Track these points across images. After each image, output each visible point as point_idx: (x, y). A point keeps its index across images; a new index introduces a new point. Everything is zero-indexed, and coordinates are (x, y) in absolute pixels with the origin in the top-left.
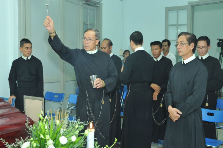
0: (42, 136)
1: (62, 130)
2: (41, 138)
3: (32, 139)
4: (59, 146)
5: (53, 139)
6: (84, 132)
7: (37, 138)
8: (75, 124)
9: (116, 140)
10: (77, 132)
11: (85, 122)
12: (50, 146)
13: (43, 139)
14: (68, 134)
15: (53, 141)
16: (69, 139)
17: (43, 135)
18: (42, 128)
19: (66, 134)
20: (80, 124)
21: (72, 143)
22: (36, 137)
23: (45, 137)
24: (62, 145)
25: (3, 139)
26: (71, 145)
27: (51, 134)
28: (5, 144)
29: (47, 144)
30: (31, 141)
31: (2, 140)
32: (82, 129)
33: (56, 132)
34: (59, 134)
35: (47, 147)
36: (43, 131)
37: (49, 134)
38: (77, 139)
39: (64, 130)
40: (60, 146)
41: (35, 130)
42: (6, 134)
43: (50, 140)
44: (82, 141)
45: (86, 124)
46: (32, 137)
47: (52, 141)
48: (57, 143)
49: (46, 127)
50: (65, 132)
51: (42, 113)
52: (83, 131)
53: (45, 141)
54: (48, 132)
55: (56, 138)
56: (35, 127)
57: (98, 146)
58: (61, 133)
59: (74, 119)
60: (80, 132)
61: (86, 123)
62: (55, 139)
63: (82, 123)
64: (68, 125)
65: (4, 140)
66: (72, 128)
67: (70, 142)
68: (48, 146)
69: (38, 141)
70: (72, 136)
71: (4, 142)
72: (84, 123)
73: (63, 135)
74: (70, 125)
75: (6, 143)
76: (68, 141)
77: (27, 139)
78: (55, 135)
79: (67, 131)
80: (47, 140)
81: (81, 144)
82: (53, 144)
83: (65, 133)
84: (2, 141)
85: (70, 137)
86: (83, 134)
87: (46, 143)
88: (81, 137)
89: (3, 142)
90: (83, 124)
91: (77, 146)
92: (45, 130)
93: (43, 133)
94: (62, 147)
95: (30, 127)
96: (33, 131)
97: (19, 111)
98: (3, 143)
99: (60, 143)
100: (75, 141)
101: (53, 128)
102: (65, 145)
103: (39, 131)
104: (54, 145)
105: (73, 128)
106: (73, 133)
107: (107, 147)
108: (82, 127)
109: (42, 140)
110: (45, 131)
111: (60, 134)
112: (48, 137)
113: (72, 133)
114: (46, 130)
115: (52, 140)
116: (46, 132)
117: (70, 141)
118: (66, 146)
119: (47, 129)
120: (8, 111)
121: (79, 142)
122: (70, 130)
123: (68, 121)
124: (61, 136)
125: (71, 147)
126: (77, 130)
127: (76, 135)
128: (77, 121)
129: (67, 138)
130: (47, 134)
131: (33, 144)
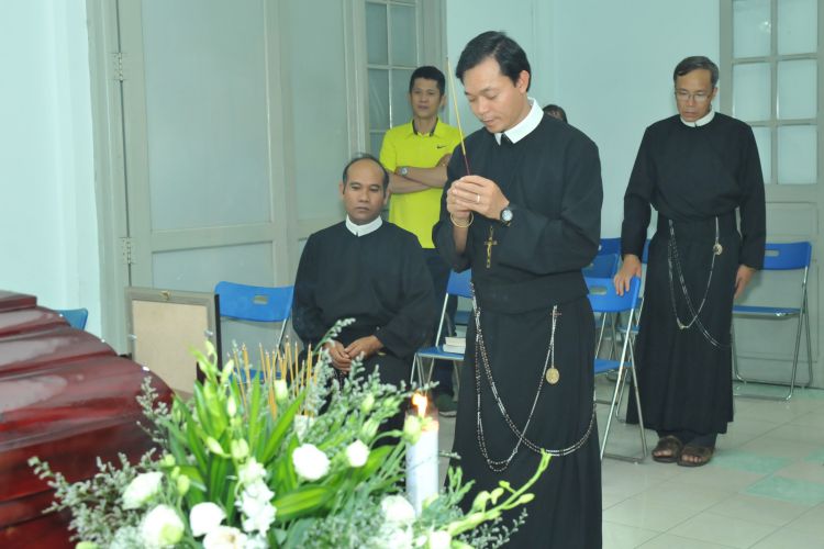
0: (214, 446)
1: (302, 424)
2: (212, 455)
3: (168, 460)
4: (291, 485)
5: (264, 458)
6: (400, 426)
7: (192, 458)
8: (360, 395)
9: (546, 457)
10: (371, 428)
11: (403, 384)
12: (251, 489)
13: (220, 458)
14: (324, 441)
15: (266, 466)
16: (339, 455)
17: (219, 441)
18: (216, 412)
19: (318, 438)
20: (380, 393)
21: (351, 474)
22: (188, 452)
23: (228, 450)
24: (306, 483)
25: (42, 460)
26: (346, 484)
27: (255, 433)
28: (50, 483)
29: (236, 481)
30: (167, 470)
31: (35, 466)
32: (392, 414)
34: (288, 438)
35: (239, 493)
36: (220, 426)
37: (246, 438)
38: (370, 457)
39: (312, 421)
40: (296, 486)
41: (181, 424)
42: (55, 443)
43: (252, 461)
44: (394, 465)
45: (409, 395)
46: (170, 452)
47: (261, 465)
48: (282, 474)
49: (232, 407)
50: (314, 428)
51: (211, 349)
52: (396, 422)
53: (231, 466)
54: (241, 429)
55: (275, 457)
56: (179, 413)
57: (463, 484)
58: (301, 433)
59: (352, 374)
60: (382, 428)
62: (274, 459)
63: (391, 388)
64: (329, 398)
65: (45, 465)
66: (345, 410)
67: (341, 469)
68: (243, 488)
69: (198, 467)
70: (348, 444)
71: (48, 473)
72: (399, 387)
73: (306, 441)
74: (335, 397)
75: (54, 480)
76: (331, 465)
77: (147, 462)
79: (323, 423)
80: (240, 462)
81: (390, 477)
82: (264, 479)
83: (314, 433)
84: (37, 471)
85: (341, 449)
86: (396, 433)
87: (233, 478)
88: (386, 449)
89: (42, 472)
90: (394, 394)
91: (371, 489)
92: (228, 418)
93: (219, 435)
94: (305, 490)
95: (157, 411)
96: (173, 429)
98: (42, 477)
99: (296, 475)
100: (363, 467)
101: (262, 414)
102: (319, 482)
103: (199, 426)
104: (269, 484)
105: (350, 412)
106: (353, 433)
107: (506, 490)
108: (391, 405)
109: (215, 465)
110: (229, 425)
111: (296, 436)
112: (240, 449)
113: (347, 434)
114: (233, 421)
115: (258, 461)
116: (231, 429)
117: (341, 464)
118: (323, 484)
119: (235, 417)
120: (58, 349)
121: (380, 470)
122: (339, 421)
123: (329, 384)
124: (299, 445)
125: (345, 494)
126: (370, 420)
127: (367, 440)
128: (366, 380)
129: (326, 452)
130: (235, 437)
131: (176, 482)
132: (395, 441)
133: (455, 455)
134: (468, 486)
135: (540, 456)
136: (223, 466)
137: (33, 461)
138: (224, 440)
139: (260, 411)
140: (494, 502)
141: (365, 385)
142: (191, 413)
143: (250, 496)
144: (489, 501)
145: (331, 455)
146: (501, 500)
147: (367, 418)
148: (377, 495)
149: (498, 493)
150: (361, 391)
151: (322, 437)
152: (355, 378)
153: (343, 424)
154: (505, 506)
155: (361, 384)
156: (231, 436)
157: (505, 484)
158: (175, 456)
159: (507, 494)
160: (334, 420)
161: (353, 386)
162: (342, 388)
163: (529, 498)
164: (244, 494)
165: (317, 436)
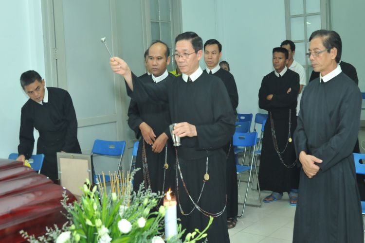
0: (89, 222)
1: (123, 208)
2: (88, 226)
3: (73, 227)
4: (118, 235)
5: (108, 225)
7: (81, 225)
8: (144, 197)
9: (212, 219)
10: (147, 211)
11: (159, 192)
12: (103, 238)
13: (91, 227)
14: (130, 217)
15: (108, 228)
16: (134, 223)
17: (91, 220)
18: (89, 210)
19: (128, 216)
20: (150, 196)
21: (139, 230)
22: (80, 223)
23: (94, 223)
24: (123, 234)
25: (25, 231)
26: (138, 233)
27: (104, 217)
28: (28, 240)
29: (97, 235)
30: (72, 231)
31: (22, 234)
32: (154, 205)
33: (113, 214)
34: (117, 216)
35: (99, 239)
36: (91, 214)
37: (101, 219)
38: (147, 222)
39: (126, 208)
40: (120, 235)
41: (77, 211)
42: (31, 221)
43: (103, 227)
44: (156, 225)
45: (162, 197)
46: (73, 223)
47: (106, 228)
48: (114, 231)
49: (95, 207)
50: (126, 211)
51: (88, 182)
53: (95, 229)
54: (99, 214)
55: (112, 223)
56: (77, 208)
57: (182, 231)
58: (121, 214)
59: (140, 189)
60: (152, 211)
61: (161, 194)
62: (111, 225)
63: (155, 194)
64: (132, 199)
65: (26, 233)
66: (137, 204)
67: (136, 228)
68: (100, 237)
69: (83, 229)
70: (139, 217)
71: (27, 236)
72: (158, 194)
73: (124, 217)
74: (134, 198)
75: (29, 238)
76: (132, 227)
77: (65, 228)
78: (111, 217)
79: (129, 210)
80: (99, 228)
81: (155, 229)
82: (108, 234)
83: (126, 213)
84: (23, 236)
85: (136, 220)
86: (156, 213)
87: (96, 233)
88: (153, 219)
89: (25, 236)
90: (155, 197)
91: (148, 235)
92: (94, 211)
93: (91, 217)
94: (123, 237)
95: (68, 207)
96: (75, 215)
97: (50, 180)
98: (25, 238)
99: (119, 231)
100: (144, 228)
101: (107, 207)
102: (128, 234)
103: (84, 213)
104: (110, 235)
105: (140, 204)
106: (140, 213)
107: (197, 232)
108: (154, 202)
109: (90, 229)
110: (94, 214)
111: (119, 216)
112: (98, 223)
113: (138, 214)
114: (95, 212)
115: (106, 227)
116: (95, 216)
117: (136, 226)
119: (97, 210)
120: (32, 183)
121: (151, 227)
122: (135, 209)
123: (132, 193)
124: (120, 220)
125: (138, 237)
126: (147, 208)
127: (146, 216)
128: (145, 191)
129: (130, 222)
130: (97, 218)
131: (75, 237)
132: (155, 216)
133: (179, 219)
134: (184, 231)
135: (209, 219)
136: (93, 229)
137: (21, 232)
138: (92, 220)
139: (106, 205)
140: (193, 237)
141: (145, 193)
142: (81, 207)
143: (103, 240)
144: (191, 237)
145: (132, 222)
146: (195, 236)
147: (146, 207)
148: (150, 237)
149: (194, 233)
150: (144, 195)
151: (129, 215)
152: (141, 191)
153: (137, 209)
154: (197, 239)
155: (144, 193)
156: (95, 218)
157: (197, 230)
158: (75, 225)
159: (197, 234)
160: (133, 209)
161: (141, 194)
162: (137, 195)
163: (205, 235)
164: (100, 239)
165: (128, 214)
